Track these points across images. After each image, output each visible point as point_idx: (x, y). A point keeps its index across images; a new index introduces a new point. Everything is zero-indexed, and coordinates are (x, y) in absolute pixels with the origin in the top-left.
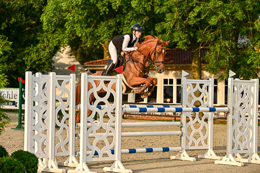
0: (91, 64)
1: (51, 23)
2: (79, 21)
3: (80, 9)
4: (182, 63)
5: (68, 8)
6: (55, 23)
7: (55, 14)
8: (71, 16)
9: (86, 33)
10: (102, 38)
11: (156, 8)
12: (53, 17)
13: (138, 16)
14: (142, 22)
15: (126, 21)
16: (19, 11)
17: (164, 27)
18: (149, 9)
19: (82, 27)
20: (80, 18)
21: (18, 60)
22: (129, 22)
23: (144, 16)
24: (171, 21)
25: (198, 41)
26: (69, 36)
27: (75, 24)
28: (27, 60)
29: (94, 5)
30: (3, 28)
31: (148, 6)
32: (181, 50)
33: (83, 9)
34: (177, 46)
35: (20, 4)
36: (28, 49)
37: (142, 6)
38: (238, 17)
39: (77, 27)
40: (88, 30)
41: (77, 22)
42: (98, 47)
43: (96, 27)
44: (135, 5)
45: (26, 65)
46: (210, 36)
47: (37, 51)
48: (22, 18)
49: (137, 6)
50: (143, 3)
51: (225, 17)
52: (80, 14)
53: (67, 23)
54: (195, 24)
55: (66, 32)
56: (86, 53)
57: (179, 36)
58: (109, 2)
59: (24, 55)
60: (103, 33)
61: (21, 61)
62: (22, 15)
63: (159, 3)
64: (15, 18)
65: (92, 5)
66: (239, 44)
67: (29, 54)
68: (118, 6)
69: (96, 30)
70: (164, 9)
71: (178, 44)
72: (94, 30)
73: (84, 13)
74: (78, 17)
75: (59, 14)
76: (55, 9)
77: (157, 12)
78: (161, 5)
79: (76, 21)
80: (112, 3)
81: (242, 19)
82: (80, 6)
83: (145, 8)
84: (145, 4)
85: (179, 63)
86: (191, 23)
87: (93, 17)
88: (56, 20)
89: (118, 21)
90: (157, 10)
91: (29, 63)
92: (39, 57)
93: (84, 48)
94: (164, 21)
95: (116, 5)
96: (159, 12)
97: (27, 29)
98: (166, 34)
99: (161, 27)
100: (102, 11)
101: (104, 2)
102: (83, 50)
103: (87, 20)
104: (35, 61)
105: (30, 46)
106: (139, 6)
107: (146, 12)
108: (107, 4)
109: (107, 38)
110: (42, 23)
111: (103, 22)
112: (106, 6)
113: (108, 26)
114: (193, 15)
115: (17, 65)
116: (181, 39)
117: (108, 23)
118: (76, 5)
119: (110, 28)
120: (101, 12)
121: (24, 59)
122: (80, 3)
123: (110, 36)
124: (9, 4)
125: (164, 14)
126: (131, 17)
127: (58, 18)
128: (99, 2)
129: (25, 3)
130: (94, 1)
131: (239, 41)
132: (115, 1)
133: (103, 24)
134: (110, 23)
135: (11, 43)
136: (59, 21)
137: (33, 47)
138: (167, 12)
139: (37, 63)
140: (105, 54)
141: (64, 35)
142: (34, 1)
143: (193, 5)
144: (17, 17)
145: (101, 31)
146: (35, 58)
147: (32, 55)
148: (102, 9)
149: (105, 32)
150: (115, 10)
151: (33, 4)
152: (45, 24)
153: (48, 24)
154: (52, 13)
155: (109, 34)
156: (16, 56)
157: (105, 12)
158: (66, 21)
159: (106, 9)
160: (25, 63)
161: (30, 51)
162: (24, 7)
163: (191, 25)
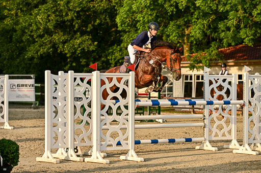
1: (125, 24)
3: (149, 10)
5: (138, 9)
6: (128, 23)
7: (128, 15)
8: (142, 17)
10: (171, 37)
11: (219, 7)
12: (126, 18)
13: (205, 15)
14: (209, 20)
15: (194, 20)
16: (104, 13)
17: (228, 25)
18: (214, 8)
20: (150, 18)
21: (103, 59)
22: (196, 20)
23: (211, 14)
24: (233, 18)
28: (111, 59)
29: (162, 6)
30: (89, 30)
31: (214, 5)
32: (247, 46)
33: (152, 10)
34: (243, 42)
35: (104, 7)
36: (112, 49)
37: (208, 5)
41: (148, 22)
42: (178, 45)
43: (166, 26)
44: (199, 4)
45: (111, 64)
47: (121, 50)
48: (106, 20)
49: (203, 6)
50: (209, 2)
52: (149, 15)
53: (139, 23)
55: (139, 31)
57: (246, 33)
58: (176, 2)
59: (109, 54)
60: (172, 32)
61: (105, 60)
62: (106, 17)
63: (225, 2)
64: (99, 20)
65: (160, 6)
67: (113, 53)
68: (184, 6)
69: (166, 29)
70: (228, 7)
71: (244, 41)
72: (164, 29)
73: (153, 13)
74: (148, 18)
75: (132, 15)
76: (129, 10)
77: (220, 11)
78: (225, 5)
79: (146, 21)
80: (178, 3)
82: (149, 7)
83: (210, 7)
84: (210, 3)
85: (253, 59)
86: (258, 20)
87: (162, 18)
88: (130, 21)
89: (186, 19)
90: (221, 9)
91: (113, 62)
92: (122, 56)
94: (227, 19)
95: (182, 5)
96: (223, 11)
97: (113, 29)
98: (230, 31)
99: (224, 25)
100: (169, 11)
101: (172, 2)
103: (157, 19)
104: (119, 60)
105: (114, 45)
106: (205, 5)
107: (212, 10)
108: (174, 4)
109: (175, 36)
110: (117, 24)
111: (172, 21)
112: (174, 6)
113: (177, 25)
114: (256, 13)
115: (102, 64)
116: (247, 36)
117: (176, 22)
118: (146, 6)
119: (179, 27)
120: (168, 12)
121: (108, 58)
122: (148, 4)
123: (179, 34)
124: (94, 7)
125: (227, 12)
126: (197, 16)
127: (132, 18)
128: (167, 3)
129: (108, 5)
130: (162, 2)
132: (182, 2)
133: (172, 23)
134: (178, 22)
135: (96, 43)
136: (132, 22)
137: (117, 47)
138: (232, 10)
139: (120, 61)
140: (185, 51)
141: (137, 34)
142: (117, 3)
143: (256, 2)
144: (101, 19)
145: (170, 29)
146: (119, 57)
147: (116, 54)
148: (170, 9)
149: (174, 31)
150: (181, 10)
151: (114, 6)
152: (119, 25)
153: (121, 25)
154: (125, 14)
155: (177, 33)
156: (102, 55)
157: (172, 12)
158: (139, 21)
159: (173, 9)
160: (109, 62)
161: (114, 50)
162: (107, 9)
163: (258, 22)
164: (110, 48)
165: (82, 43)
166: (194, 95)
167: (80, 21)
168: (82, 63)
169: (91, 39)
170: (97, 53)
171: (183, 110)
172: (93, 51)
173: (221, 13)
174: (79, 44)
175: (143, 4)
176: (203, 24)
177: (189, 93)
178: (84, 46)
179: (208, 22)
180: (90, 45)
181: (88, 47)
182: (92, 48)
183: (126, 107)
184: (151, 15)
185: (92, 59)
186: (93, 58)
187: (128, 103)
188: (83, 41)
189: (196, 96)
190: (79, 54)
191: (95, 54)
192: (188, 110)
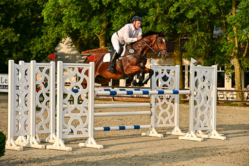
0: (87, 53)
1: (50, 17)
3: (75, 5)
5: (64, 4)
6: (54, 17)
7: (54, 9)
8: (67, 11)
9: (80, 26)
10: (94, 31)
11: (140, 4)
12: (52, 12)
13: (126, 11)
14: (130, 16)
15: (115, 16)
16: (26, 7)
17: (148, 21)
18: (135, 4)
19: (77, 21)
20: (75, 13)
21: (25, 50)
22: (118, 16)
23: (131, 11)
24: (153, 15)
25: (178, 33)
26: (66, 28)
27: (71, 18)
28: (33, 50)
29: (87, 2)
30: (12, 22)
31: (134, 2)
33: (77, 5)
35: (26, 1)
36: (34, 41)
37: (129, 2)
38: (212, 11)
39: (73, 21)
40: (82, 24)
41: (73, 16)
42: (95, 38)
43: (89, 20)
45: (33, 54)
46: (188, 28)
47: (42, 42)
48: (28, 14)
49: (124, 2)
51: (201, 12)
52: (75, 10)
53: (64, 17)
54: (175, 18)
55: (64, 25)
56: (84, 43)
57: (162, 28)
59: (31, 45)
60: (95, 26)
61: (27, 50)
62: (28, 11)
64: (22, 14)
66: (214, 35)
67: (34, 45)
68: (107, 2)
69: (89, 24)
70: (147, 4)
72: (87, 23)
73: (79, 9)
74: (73, 12)
75: (58, 10)
76: (54, 5)
77: (141, 8)
78: (145, 2)
79: (71, 15)
81: (215, 13)
82: (74, 2)
83: (131, 4)
86: (172, 16)
87: (87, 13)
88: (55, 15)
89: (108, 15)
90: (142, 6)
91: (34, 53)
92: (43, 47)
93: (83, 39)
94: (147, 15)
96: (143, 8)
97: (33, 23)
98: (149, 27)
100: (94, 6)
102: (82, 41)
103: (82, 14)
104: (40, 51)
105: (35, 37)
106: (126, 2)
107: (132, 7)
109: (98, 30)
110: (43, 18)
111: (95, 16)
112: (97, 2)
113: (99, 20)
114: (172, 10)
115: (24, 54)
117: (99, 17)
118: (71, 2)
119: (101, 21)
120: (93, 8)
121: (30, 49)
123: (101, 28)
124: (17, 1)
125: (147, 9)
126: (119, 12)
127: (57, 13)
131: (215, 32)
133: (95, 18)
134: (101, 17)
135: (19, 35)
136: (58, 16)
137: (38, 39)
138: (150, 7)
140: (100, 44)
141: (62, 28)
143: (173, 1)
145: (94, 24)
146: (40, 48)
147: (37, 46)
148: (94, 5)
149: (97, 25)
150: (105, 6)
151: (37, 1)
152: (45, 18)
153: (48, 19)
154: (51, 8)
155: (100, 27)
156: (23, 47)
157: (96, 7)
158: (63, 15)
159: (97, 5)
160: (31, 53)
162: (30, 3)
163: (172, 19)
164: (32, 40)
165: (5, 34)
167: (4, 14)
168: (5, 54)
169: (13, 31)
170: (19, 45)
171: (100, 97)
172: (16, 42)
174: (3, 36)
176: (124, 19)
178: (8, 37)
179: (129, 18)
180: (13, 37)
181: (11, 39)
182: (15, 39)
183: (48, 95)
184: (76, 10)
185: (15, 50)
186: (16, 48)
187: (49, 91)
188: (7, 33)
189: (112, 85)
190: (2, 45)
191: (18, 45)
192: (106, 97)
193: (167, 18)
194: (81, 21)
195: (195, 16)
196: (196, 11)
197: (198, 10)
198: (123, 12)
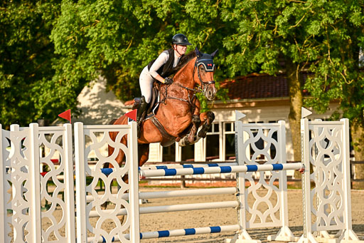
1: (66, 43)
2: (109, 40)
4: (276, 96)
5: (90, 19)
6: (72, 43)
7: (71, 29)
8: (96, 31)
9: (119, 56)
11: (223, 13)
12: (69, 34)
13: (198, 27)
14: (206, 36)
17: (238, 42)
18: (214, 15)
19: (113, 48)
20: (110, 34)
21: (23, 103)
23: (207, 26)
24: (246, 32)
25: (294, 62)
26: (94, 62)
27: (102, 43)
28: (37, 103)
29: (130, 13)
31: (212, 11)
32: (268, 75)
33: (112, 20)
34: (261, 70)
35: (22, 15)
36: (38, 85)
37: (204, 10)
38: (353, 21)
39: (106, 48)
40: (122, 53)
41: (106, 39)
43: (134, 47)
44: (191, 9)
45: (37, 110)
46: (310, 53)
47: (53, 87)
48: (26, 37)
49: (195, 12)
50: (205, 7)
51: (332, 22)
52: (108, 28)
53: (90, 42)
54: (287, 35)
55: (91, 56)
56: (129, 86)
57: (264, 55)
58: (152, 7)
59: (33, 93)
60: (146, 56)
61: (27, 103)
62: (26, 32)
63: (230, 5)
65: (127, 13)
66: (361, 62)
67: (39, 92)
68: (165, 12)
69: (135, 52)
70: (236, 14)
71: (262, 67)
72: (132, 51)
73: (115, 26)
74: (107, 33)
75: (78, 29)
76: (72, 22)
77: (225, 20)
78: (231, 10)
79: (103, 38)
80: (156, 8)
81: (360, 24)
82: (107, 15)
83: (208, 13)
84: (207, 8)
86: (281, 33)
88: (74, 38)
90: (226, 16)
91: (40, 107)
92: (55, 96)
94: (236, 32)
95: (162, 11)
96: (228, 20)
98: (241, 52)
99: (232, 43)
100: (141, 21)
101: (145, 7)
102: (125, 82)
103: (121, 36)
104: (50, 103)
105: (41, 79)
106: (199, 11)
107: (209, 19)
108: (149, 10)
110: (52, 44)
111: (145, 38)
112: (148, 13)
113: (153, 44)
114: (281, 22)
116: (266, 60)
117: (153, 39)
118: (102, 14)
120: (140, 24)
121: (32, 100)
122: (107, 11)
124: (5, 15)
125: (236, 21)
126: (187, 29)
127: (77, 35)
128: (137, 8)
129: (29, 12)
130: (128, 7)
131: (361, 57)
132: (161, 6)
133: (146, 41)
134: (155, 39)
135: (11, 76)
136: (79, 39)
137: (46, 81)
138: (242, 19)
139: (53, 105)
141: (87, 60)
142: (44, 9)
143: (281, 6)
144: (18, 36)
145: (143, 52)
146: (50, 99)
147: (45, 94)
148: (142, 19)
149: (149, 53)
150: (161, 19)
151: (41, 15)
152: (57, 45)
153: (61, 46)
154: (66, 27)
156: (20, 97)
157: (146, 22)
158: (89, 39)
159: (147, 18)
160: (34, 107)
161: (41, 87)
162: (29, 19)
163: (281, 37)
164: (35, 84)
166: (178, 157)
170: (13, 93)
172: (7, 90)
173: (225, 22)
175: (98, 11)
176: (197, 42)
177: (169, 153)
179: (204, 39)
180: (2, 79)
182: (5, 84)
184: (110, 28)
186: (6, 101)
189: (182, 160)
191: (10, 94)
193: (272, 36)
194: (120, 49)
195: (322, 30)
196: (324, 21)
197: (327, 19)
198: (194, 29)
